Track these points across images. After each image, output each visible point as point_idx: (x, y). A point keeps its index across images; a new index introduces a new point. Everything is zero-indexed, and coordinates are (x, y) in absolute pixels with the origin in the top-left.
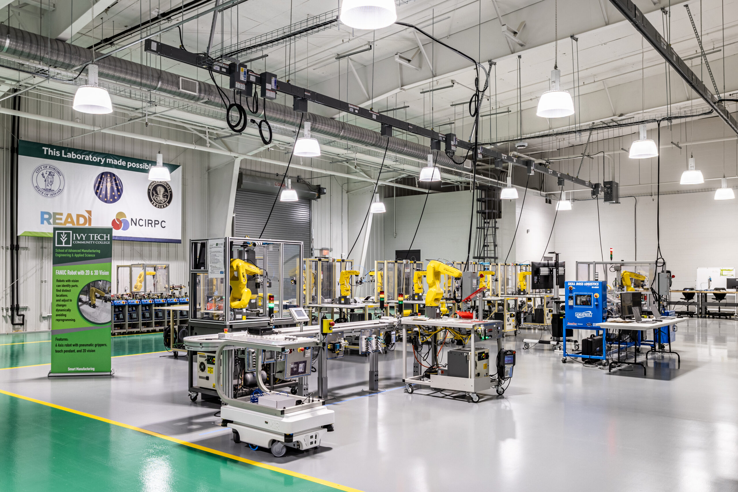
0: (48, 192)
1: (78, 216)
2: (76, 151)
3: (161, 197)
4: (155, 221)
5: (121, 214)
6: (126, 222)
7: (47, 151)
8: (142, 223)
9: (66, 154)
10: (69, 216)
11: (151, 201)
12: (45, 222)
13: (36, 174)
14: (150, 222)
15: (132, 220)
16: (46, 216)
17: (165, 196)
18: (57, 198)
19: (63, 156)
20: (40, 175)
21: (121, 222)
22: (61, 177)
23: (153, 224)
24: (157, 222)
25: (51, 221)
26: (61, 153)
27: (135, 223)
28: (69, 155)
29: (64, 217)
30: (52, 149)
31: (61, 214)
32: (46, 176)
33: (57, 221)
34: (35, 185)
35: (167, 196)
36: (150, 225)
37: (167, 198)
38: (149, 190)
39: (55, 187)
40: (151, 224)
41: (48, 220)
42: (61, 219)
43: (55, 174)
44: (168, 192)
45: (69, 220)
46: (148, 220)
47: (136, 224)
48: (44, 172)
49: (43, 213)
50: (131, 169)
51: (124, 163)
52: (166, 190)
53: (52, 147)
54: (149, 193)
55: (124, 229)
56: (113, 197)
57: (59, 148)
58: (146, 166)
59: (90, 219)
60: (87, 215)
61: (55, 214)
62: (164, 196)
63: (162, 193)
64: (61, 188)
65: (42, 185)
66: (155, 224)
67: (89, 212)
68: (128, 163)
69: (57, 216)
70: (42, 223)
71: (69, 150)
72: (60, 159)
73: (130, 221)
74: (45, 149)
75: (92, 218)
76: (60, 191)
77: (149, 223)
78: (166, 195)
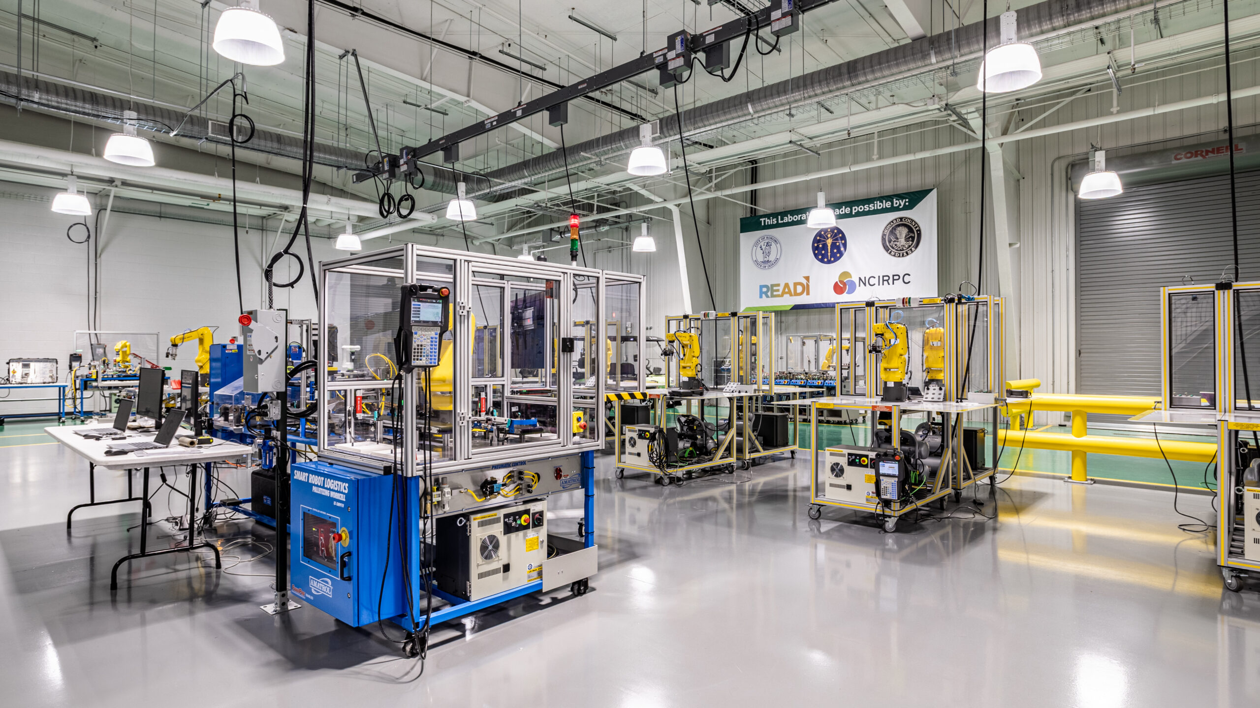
0: (766, 264)
1: (796, 284)
2: (793, 212)
3: (902, 241)
4: (894, 276)
5: (846, 274)
6: (853, 283)
7: (765, 221)
8: (872, 281)
9: (782, 219)
10: (787, 285)
11: (886, 249)
12: (764, 295)
13: (755, 248)
14: (886, 278)
15: (860, 279)
16: (764, 290)
17: (909, 238)
18: (774, 269)
19: (780, 222)
20: (759, 248)
21: (845, 284)
22: (778, 245)
23: (891, 281)
24: (897, 277)
25: (769, 294)
26: (777, 220)
27: (863, 282)
28: (786, 220)
29: (781, 288)
30: (769, 218)
31: (778, 285)
32: (763, 247)
33: (775, 293)
34: (755, 259)
35: (913, 238)
36: (886, 283)
37: (913, 241)
38: (884, 235)
39: (772, 258)
40: (887, 281)
41: (766, 293)
42: (778, 290)
43: (773, 244)
44: (914, 233)
45: (787, 290)
46: (883, 276)
47: (865, 284)
48: (762, 244)
49: (761, 287)
50: (858, 214)
51: (848, 210)
52: (911, 230)
53: (768, 216)
54: (883, 239)
55: (849, 293)
56: (833, 255)
57: (774, 215)
58: (879, 204)
59: (808, 286)
60: (804, 282)
61: (773, 286)
62: (907, 240)
63: (904, 235)
64: (778, 257)
65: (761, 258)
66: (894, 280)
67: (807, 278)
68: (854, 208)
69: (775, 288)
70: (761, 297)
71: (784, 214)
72: (778, 226)
73: (857, 282)
74: (762, 220)
75: (810, 284)
76: (777, 260)
77: (883, 280)
78: (911, 237)
